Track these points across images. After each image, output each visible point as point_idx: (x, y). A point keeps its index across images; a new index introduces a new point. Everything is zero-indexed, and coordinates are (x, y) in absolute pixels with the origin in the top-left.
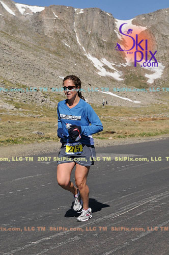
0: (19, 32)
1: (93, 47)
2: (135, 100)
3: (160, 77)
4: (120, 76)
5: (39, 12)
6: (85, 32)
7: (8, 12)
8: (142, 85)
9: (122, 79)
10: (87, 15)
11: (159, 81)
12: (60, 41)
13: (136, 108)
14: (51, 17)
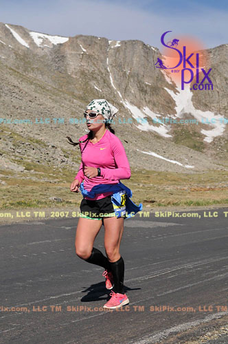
0: (33, 69)
1: (133, 91)
2: (187, 164)
3: (221, 134)
4: (167, 131)
5: (61, 44)
6: (122, 71)
7: (19, 43)
8: (197, 145)
9: (170, 136)
10: (125, 49)
11: (219, 139)
12: (87, 82)
13: (187, 175)
14: (77, 51)
